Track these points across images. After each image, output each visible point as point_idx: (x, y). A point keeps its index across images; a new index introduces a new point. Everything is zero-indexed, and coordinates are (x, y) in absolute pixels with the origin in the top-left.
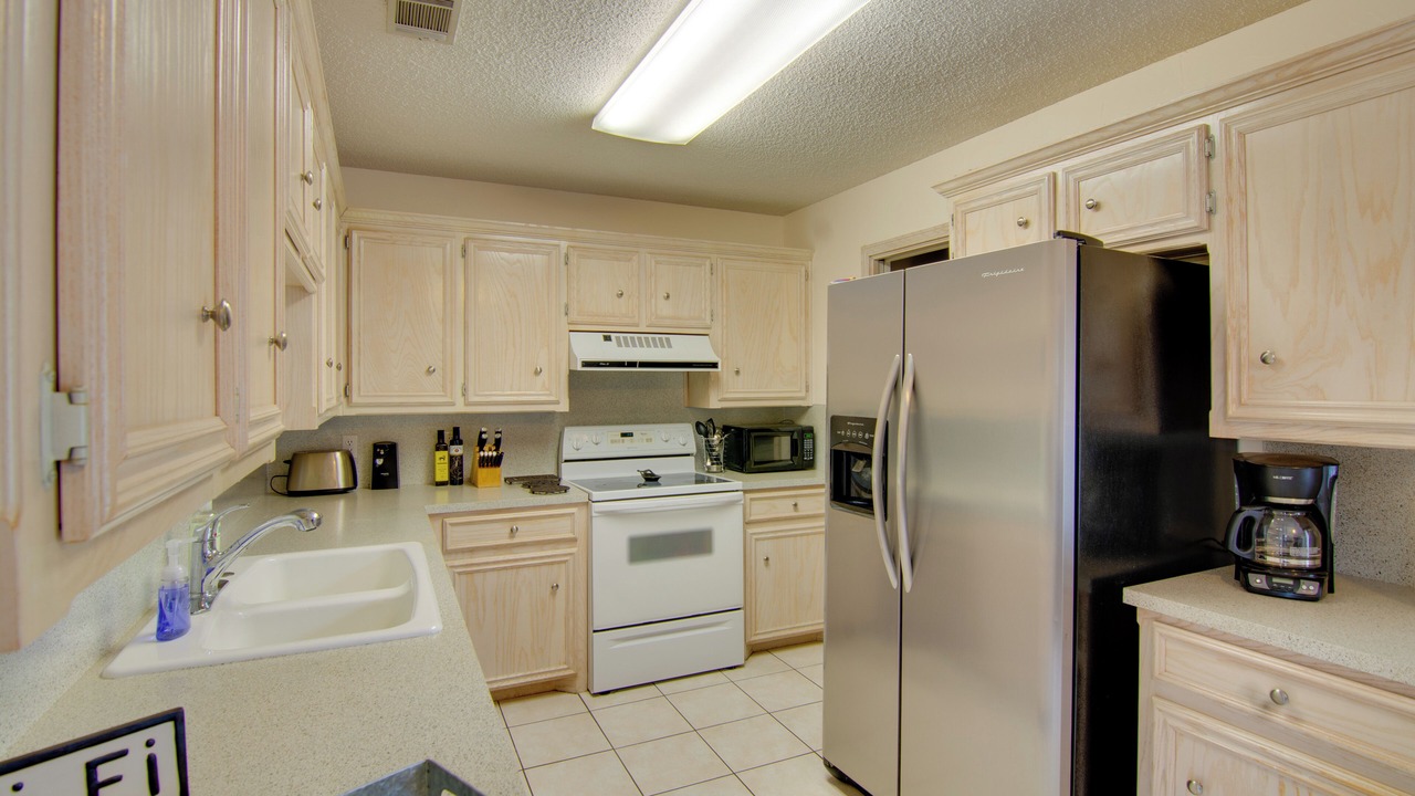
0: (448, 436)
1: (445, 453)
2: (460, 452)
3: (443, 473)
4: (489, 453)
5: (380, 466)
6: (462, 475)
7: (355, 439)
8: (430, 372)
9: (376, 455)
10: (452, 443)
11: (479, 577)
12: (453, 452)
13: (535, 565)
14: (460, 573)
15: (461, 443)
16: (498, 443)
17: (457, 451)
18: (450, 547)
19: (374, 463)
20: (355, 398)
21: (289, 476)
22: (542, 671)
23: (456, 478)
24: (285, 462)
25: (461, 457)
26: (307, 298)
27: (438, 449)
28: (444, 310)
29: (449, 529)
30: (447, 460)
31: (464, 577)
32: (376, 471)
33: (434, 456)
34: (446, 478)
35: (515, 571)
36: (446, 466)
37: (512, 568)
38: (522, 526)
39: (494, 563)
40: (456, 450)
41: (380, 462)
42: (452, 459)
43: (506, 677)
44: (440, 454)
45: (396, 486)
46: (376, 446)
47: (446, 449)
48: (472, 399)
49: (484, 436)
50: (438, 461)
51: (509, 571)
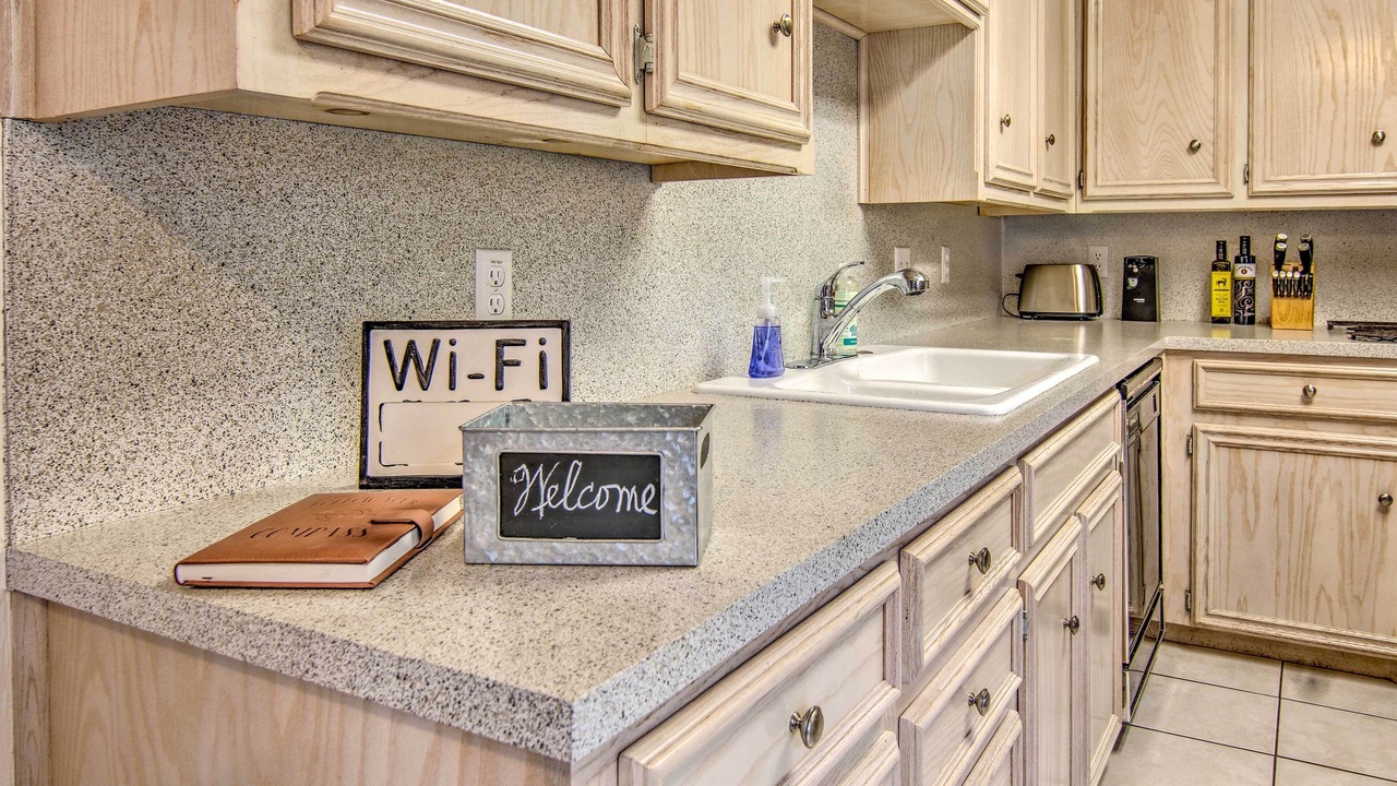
0: (1233, 250)
1: (1227, 275)
2: (1250, 274)
3: (1222, 306)
4: (1289, 273)
5: (1133, 289)
6: (1252, 310)
7: (1104, 251)
8: (1193, 148)
9: (1128, 273)
10: (1237, 260)
11: (1248, 457)
12: (1239, 274)
13: (1349, 456)
14: (1218, 445)
15: (1252, 260)
16: (1306, 258)
17: (1244, 272)
18: (1203, 402)
19: (1126, 284)
20: (1091, 191)
21: (1020, 296)
22: (1358, 634)
23: (1243, 314)
24: (1017, 275)
25: (1252, 282)
26: (969, 36)
27: (1215, 268)
28: (1216, 55)
29: (1202, 373)
30: (1228, 285)
31: (1224, 452)
32: (1128, 295)
33: (1210, 276)
34: (1227, 313)
35: (1310, 458)
36: (1228, 295)
37: (1305, 452)
38: (1321, 386)
39: (1275, 438)
40: (1247, 272)
41: (1133, 283)
42: (1236, 283)
43: (1291, 624)
44: (1217, 276)
45: (1153, 317)
46: (1129, 261)
47: (1227, 268)
48: (1259, 187)
49: (1281, 246)
50: (1215, 286)
51: (1301, 457)
